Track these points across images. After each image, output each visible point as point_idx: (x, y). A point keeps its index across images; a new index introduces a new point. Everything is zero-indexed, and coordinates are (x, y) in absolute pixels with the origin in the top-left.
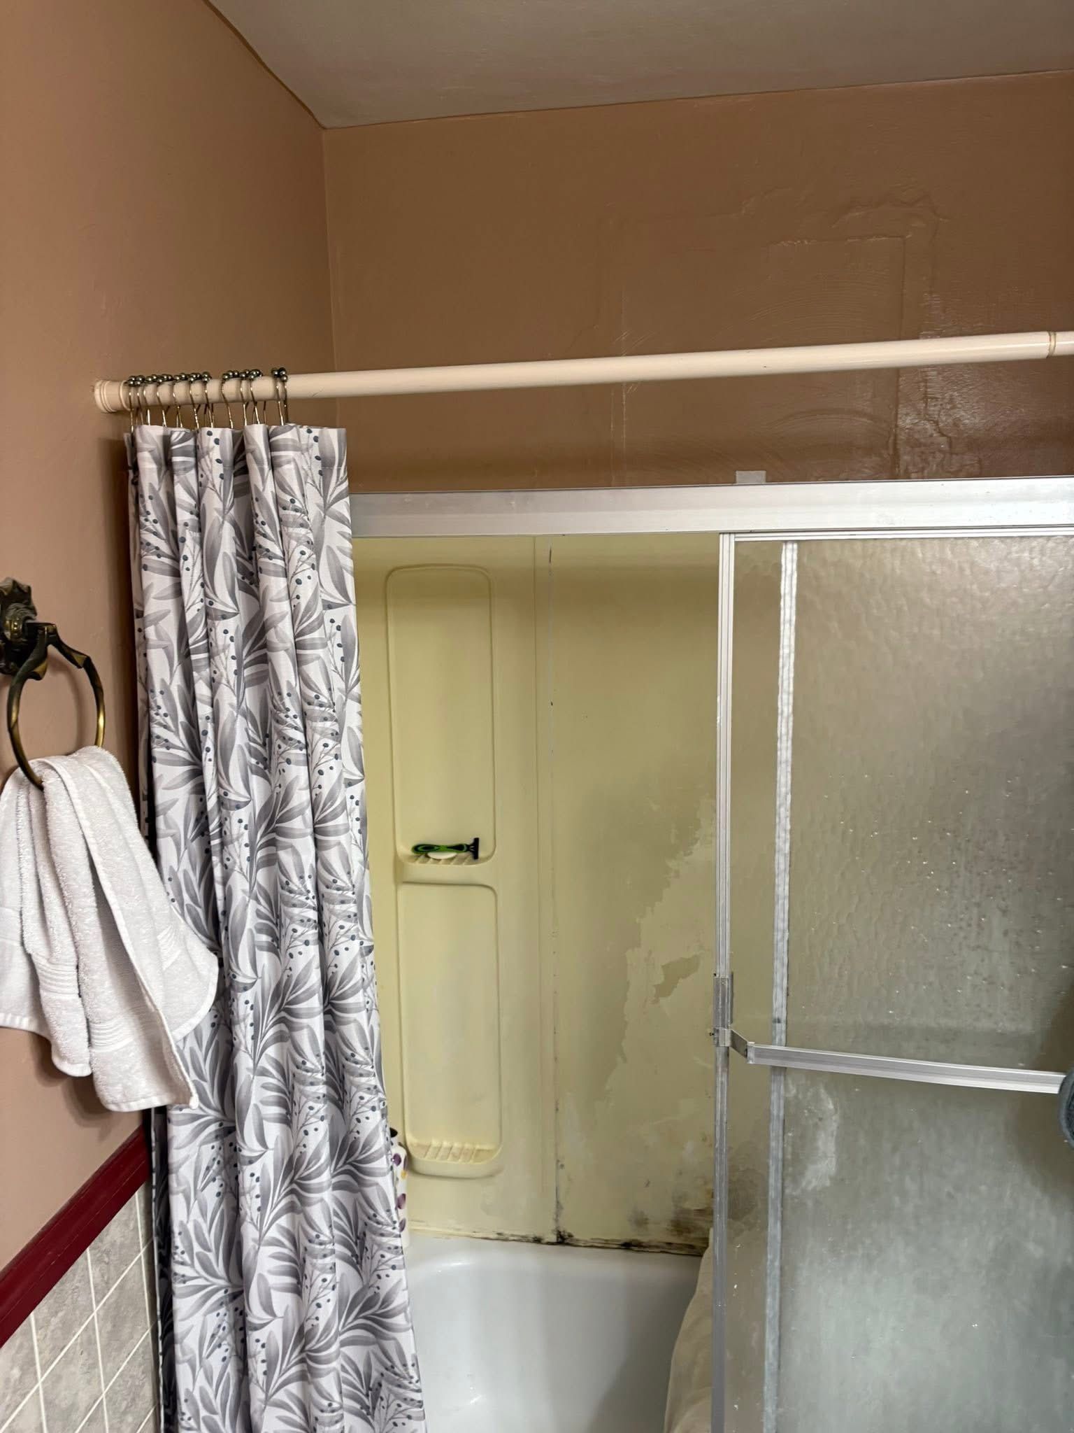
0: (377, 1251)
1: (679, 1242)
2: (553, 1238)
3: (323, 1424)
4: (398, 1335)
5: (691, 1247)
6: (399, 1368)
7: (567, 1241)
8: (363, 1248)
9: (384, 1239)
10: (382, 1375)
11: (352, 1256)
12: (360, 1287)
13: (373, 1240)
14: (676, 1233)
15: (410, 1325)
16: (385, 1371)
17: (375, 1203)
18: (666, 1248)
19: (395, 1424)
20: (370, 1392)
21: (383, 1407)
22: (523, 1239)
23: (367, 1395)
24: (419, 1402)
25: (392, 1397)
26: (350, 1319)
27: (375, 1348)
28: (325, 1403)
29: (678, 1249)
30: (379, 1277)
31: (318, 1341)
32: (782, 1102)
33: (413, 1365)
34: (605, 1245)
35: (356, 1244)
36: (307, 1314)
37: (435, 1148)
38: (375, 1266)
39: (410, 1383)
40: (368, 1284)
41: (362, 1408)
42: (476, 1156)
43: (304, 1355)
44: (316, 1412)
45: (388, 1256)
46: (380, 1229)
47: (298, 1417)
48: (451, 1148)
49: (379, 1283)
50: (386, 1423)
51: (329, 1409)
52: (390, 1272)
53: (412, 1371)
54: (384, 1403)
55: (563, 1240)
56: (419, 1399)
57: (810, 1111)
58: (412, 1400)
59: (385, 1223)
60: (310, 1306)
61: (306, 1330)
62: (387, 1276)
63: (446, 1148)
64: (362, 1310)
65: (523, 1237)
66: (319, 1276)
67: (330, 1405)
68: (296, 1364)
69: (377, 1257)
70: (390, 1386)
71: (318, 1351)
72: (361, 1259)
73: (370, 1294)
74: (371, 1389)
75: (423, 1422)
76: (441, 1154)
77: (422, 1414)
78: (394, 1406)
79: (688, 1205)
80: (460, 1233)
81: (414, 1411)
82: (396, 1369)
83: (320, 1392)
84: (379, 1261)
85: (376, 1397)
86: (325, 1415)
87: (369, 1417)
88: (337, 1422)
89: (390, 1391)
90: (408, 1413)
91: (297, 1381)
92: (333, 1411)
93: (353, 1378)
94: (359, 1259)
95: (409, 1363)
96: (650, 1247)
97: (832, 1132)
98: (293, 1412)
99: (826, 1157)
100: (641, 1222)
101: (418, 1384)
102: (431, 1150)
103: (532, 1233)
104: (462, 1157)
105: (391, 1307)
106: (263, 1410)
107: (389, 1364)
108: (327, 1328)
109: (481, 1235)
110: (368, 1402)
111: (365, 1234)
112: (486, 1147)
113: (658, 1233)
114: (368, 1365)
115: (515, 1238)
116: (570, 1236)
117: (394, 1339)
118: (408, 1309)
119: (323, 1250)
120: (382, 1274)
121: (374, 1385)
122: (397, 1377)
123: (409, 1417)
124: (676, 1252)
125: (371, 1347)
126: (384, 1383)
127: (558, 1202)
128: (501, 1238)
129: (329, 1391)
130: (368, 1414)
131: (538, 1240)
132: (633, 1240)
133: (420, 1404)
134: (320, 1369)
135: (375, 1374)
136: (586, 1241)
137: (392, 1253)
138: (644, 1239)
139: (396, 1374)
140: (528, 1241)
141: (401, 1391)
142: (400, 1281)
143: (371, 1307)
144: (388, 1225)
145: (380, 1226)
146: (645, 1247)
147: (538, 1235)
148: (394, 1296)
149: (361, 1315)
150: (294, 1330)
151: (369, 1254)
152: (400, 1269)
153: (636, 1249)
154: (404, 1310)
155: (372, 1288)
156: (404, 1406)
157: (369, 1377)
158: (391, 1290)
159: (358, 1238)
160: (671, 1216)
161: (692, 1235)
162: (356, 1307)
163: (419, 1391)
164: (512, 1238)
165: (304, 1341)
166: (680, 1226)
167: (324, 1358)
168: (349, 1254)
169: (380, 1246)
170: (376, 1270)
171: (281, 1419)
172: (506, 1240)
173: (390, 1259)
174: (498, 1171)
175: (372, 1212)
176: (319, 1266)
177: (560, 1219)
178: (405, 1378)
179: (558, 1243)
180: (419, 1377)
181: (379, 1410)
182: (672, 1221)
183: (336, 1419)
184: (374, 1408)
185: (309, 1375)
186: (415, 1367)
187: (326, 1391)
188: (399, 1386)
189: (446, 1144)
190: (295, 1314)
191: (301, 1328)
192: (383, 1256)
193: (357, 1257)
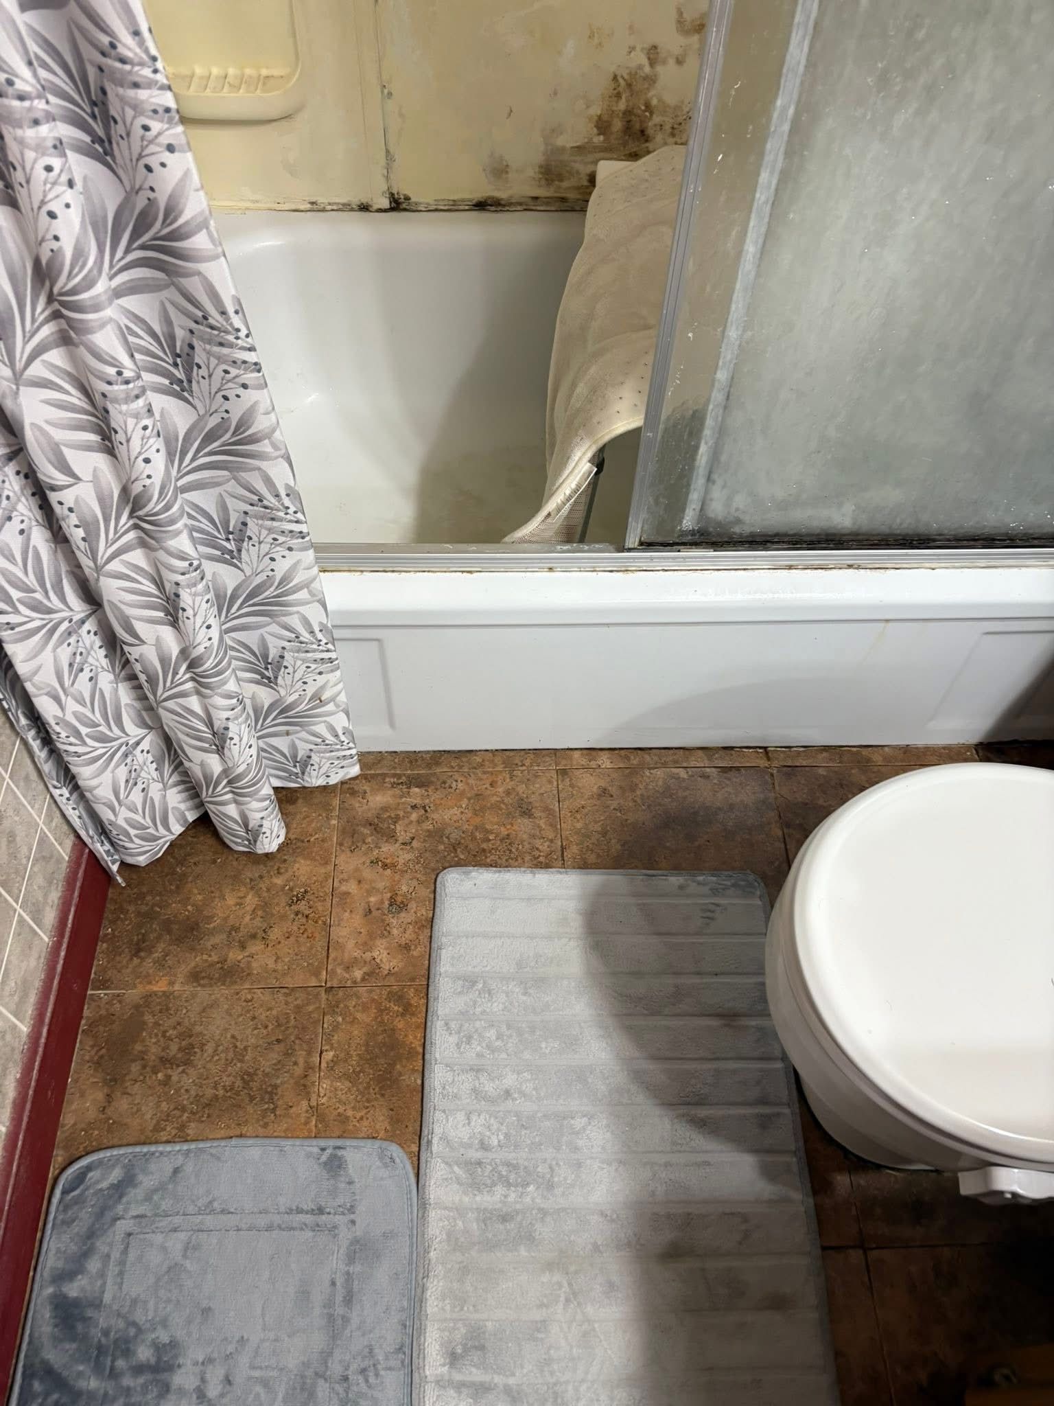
0: (134, 118)
1: (548, 194)
2: (385, 203)
3: (115, 401)
4: (203, 267)
5: (563, 200)
6: (215, 318)
7: (404, 206)
8: (108, 120)
9: (143, 94)
10: (191, 332)
11: (93, 142)
12: (123, 195)
13: (122, 99)
14: (543, 182)
15: (220, 250)
16: (193, 326)
17: (106, 18)
18: (531, 204)
19: (226, 398)
20: (179, 360)
21: (203, 377)
22: (346, 207)
23: (176, 365)
24: (256, 364)
25: (213, 361)
26: (119, 254)
27: (171, 293)
28: (112, 371)
29: (547, 204)
30: (149, 169)
31: (70, 276)
33: (237, 312)
34: (453, 207)
35: (94, 117)
36: (37, 238)
37: (201, 78)
38: (136, 150)
39: (237, 338)
40: (132, 188)
41: (171, 383)
42: (264, 84)
43: (56, 306)
44: (103, 387)
45: (156, 126)
46: (130, 72)
47: (76, 398)
48: (226, 77)
49: (151, 180)
50: (212, 398)
51: (120, 379)
52: (167, 157)
53: (237, 321)
54: (203, 372)
55: (397, 204)
56: (255, 360)
58: (244, 362)
59: (136, 60)
60: (36, 220)
61: (44, 262)
62: (163, 165)
63: (217, 77)
64: (135, 235)
65: (344, 205)
66: (35, 161)
67: (119, 373)
68: (47, 321)
69: (137, 131)
70: (208, 347)
71: (74, 291)
72: (110, 142)
73: (140, 203)
74: (179, 356)
75: (265, 390)
76: (211, 84)
77: (263, 382)
78: (219, 373)
79: (561, 141)
80: (259, 205)
81: (249, 378)
82: (211, 321)
83: (98, 356)
84: (143, 138)
85: (190, 365)
86: (116, 387)
87: (185, 394)
88: (137, 397)
89: (209, 353)
90: (241, 380)
91: (57, 346)
92: (127, 382)
93: (147, 342)
94: (107, 144)
95: (230, 310)
96: (511, 204)
98: (68, 393)
100: (500, 171)
101: (249, 340)
102: (195, 80)
103: (355, 201)
104: (243, 86)
105: (181, 221)
106: (17, 393)
107: (200, 314)
108: (79, 254)
109: (287, 207)
110: (180, 374)
111: (104, 92)
112: (276, 72)
113: (522, 185)
114: (168, 321)
115: (335, 207)
116: (407, 198)
117: (199, 273)
118: (212, 222)
119: (30, 109)
120: (153, 162)
121: (181, 350)
122: (216, 332)
123: (245, 386)
124: (542, 208)
125: (165, 294)
126: (196, 343)
127: (388, 151)
128: (316, 208)
129: (112, 353)
130: (183, 390)
131: (364, 208)
132: (489, 198)
133: (257, 367)
134: (87, 321)
135: (180, 334)
136: (428, 204)
137: (162, 121)
138: (502, 195)
139: (212, 328)
140: (352, 210)
141: (225, 351)
142: (187, 173)
143: (149, 227)
144: (142, 64)
145: (128, 67)
146: (504, 206)
147: (364, 201)
148: (183, 201)
149: (135, 245)
150: (25, 267)
151: (120, 129)
152: (183, 151)
153: (493, 208)
154: (204, 225)
155: (141, 193)
156: (234, 372)
157: (171, 338)
158: (174, 190)
159: (94, 104)
160: (538, 158)
161: (565, 184)
162: (124, 230)
163: (252, 349)
164: (329, 207)
165: (47, 284)
166: (550, 173)
167: (89, 303)
168: (88, 139)
169: (137, 107)
170: (140, 157)
171: (48, 402)
172: (324, 210)
173: (159, 134)
174: (299, 109)
175: (105, 40)
176: (32, 143)
177: (392, 176)
178: (227, 332)
179: (392, 209)
180: (248, 328)
181: (198, 382)
182: (541, 167)
183: (136, 392)
184: (190, 381)
185: (72, 334)
186: (240, 314)
187: (107, 354)
188: (221, 344)
189: (215, 71)
190: (19, 241)
191: (37, 262)
192: (146, 128)
193: (101, 141)
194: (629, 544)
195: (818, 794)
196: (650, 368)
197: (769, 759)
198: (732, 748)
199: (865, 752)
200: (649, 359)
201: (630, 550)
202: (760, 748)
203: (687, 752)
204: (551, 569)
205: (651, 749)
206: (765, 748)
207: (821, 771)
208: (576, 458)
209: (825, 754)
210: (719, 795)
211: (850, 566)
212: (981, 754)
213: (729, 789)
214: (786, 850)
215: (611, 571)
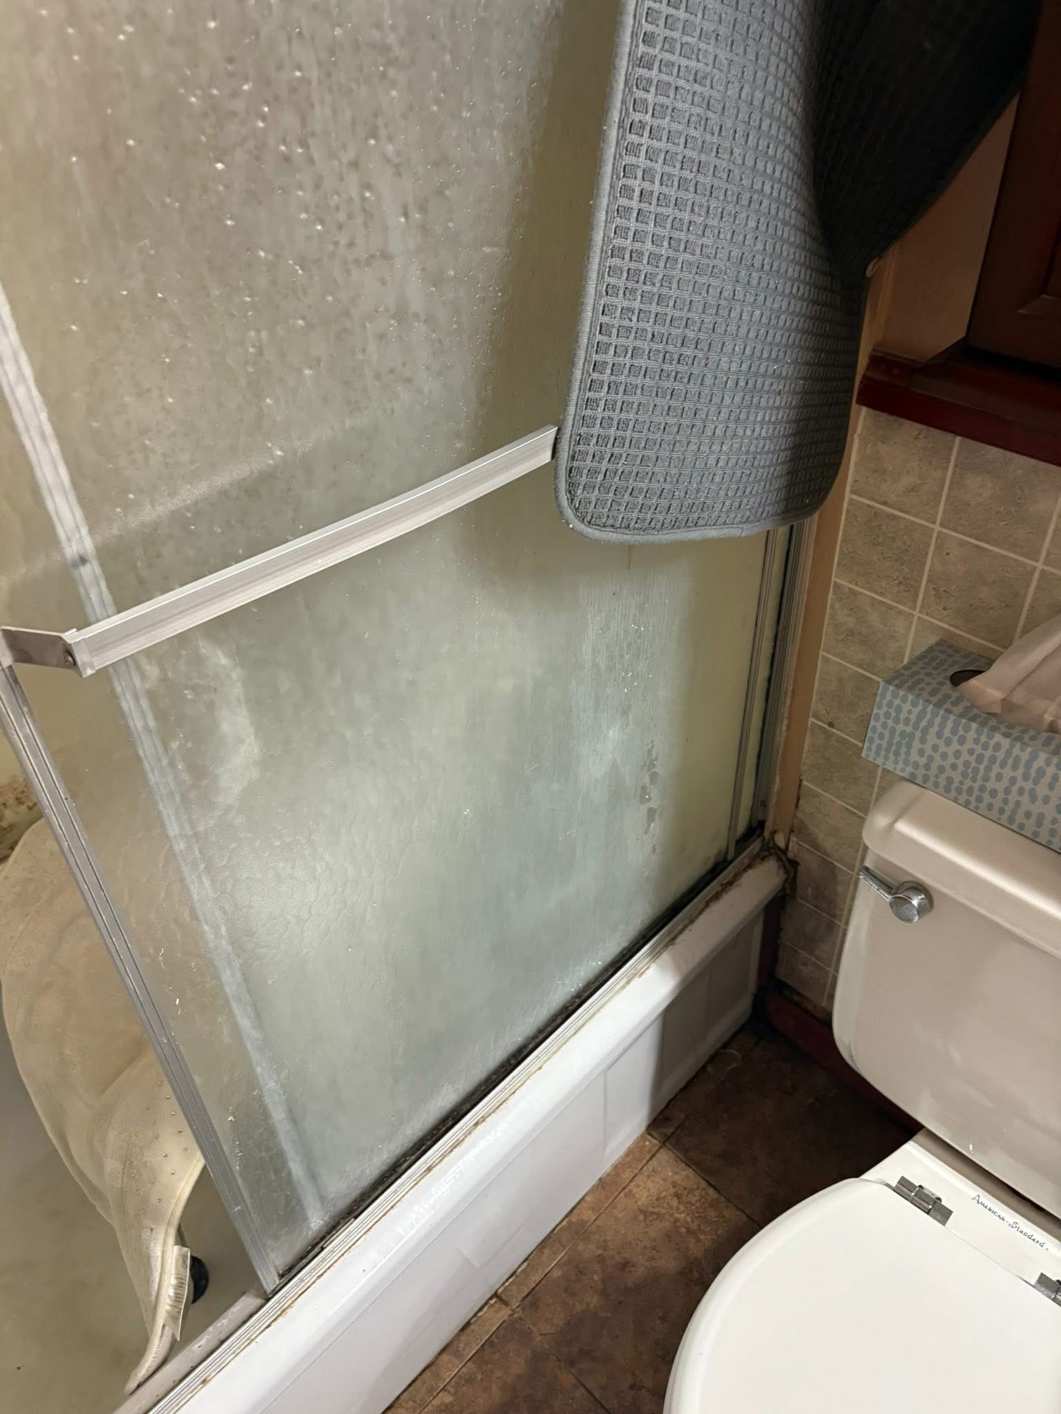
32: (145, 703)
57: (193, 688)
97: (238, 699)
99: (240, 741)
194: (269, 1288)
195: (571, 1302)
196: (174, 1099)
197: (506, 1304)
198: (468, 1324)
199: (574, 1218)
200: (167, 1090)
201: (275, 1292)
202: (491, 1298)
203: (433, 1368)
204: (204, 1382)
205: (398, 1398)
206: (495, 1295)
207: (557, 1274)
208: (159, 1253)
209: (547, 1251)
210: (495, 1390)
211: (476, 1124)
212: (656, 1135)
213: (498, 1373)
214: (589, 1392)
215: (269, 1326)
